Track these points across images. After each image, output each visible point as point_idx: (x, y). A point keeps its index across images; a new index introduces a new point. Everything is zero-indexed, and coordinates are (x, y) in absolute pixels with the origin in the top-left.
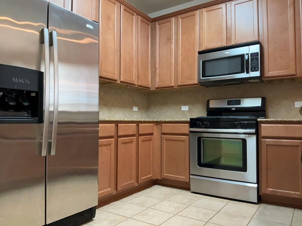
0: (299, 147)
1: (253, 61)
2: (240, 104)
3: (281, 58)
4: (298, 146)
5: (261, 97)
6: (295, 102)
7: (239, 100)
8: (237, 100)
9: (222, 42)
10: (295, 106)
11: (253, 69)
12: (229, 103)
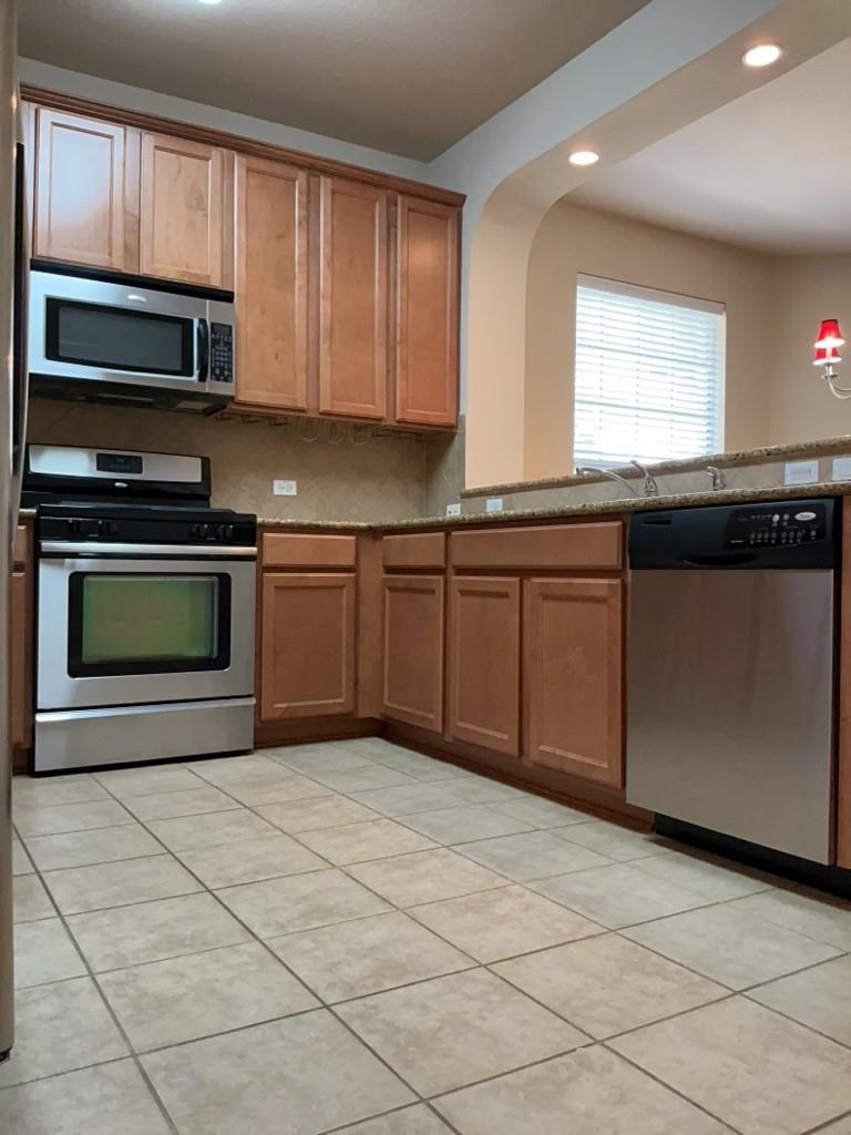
0: (345, 589)
1: (218, 347)
2: (140, 471)
3: (277, 357)
4: (341, 587)
5: (202, 458)
6: (275, 482)
7: (137, 457)
8: (130, 457)
9: (110, 254)
10: (272, 491)
11: (218, 372)
12: (103, 462)
